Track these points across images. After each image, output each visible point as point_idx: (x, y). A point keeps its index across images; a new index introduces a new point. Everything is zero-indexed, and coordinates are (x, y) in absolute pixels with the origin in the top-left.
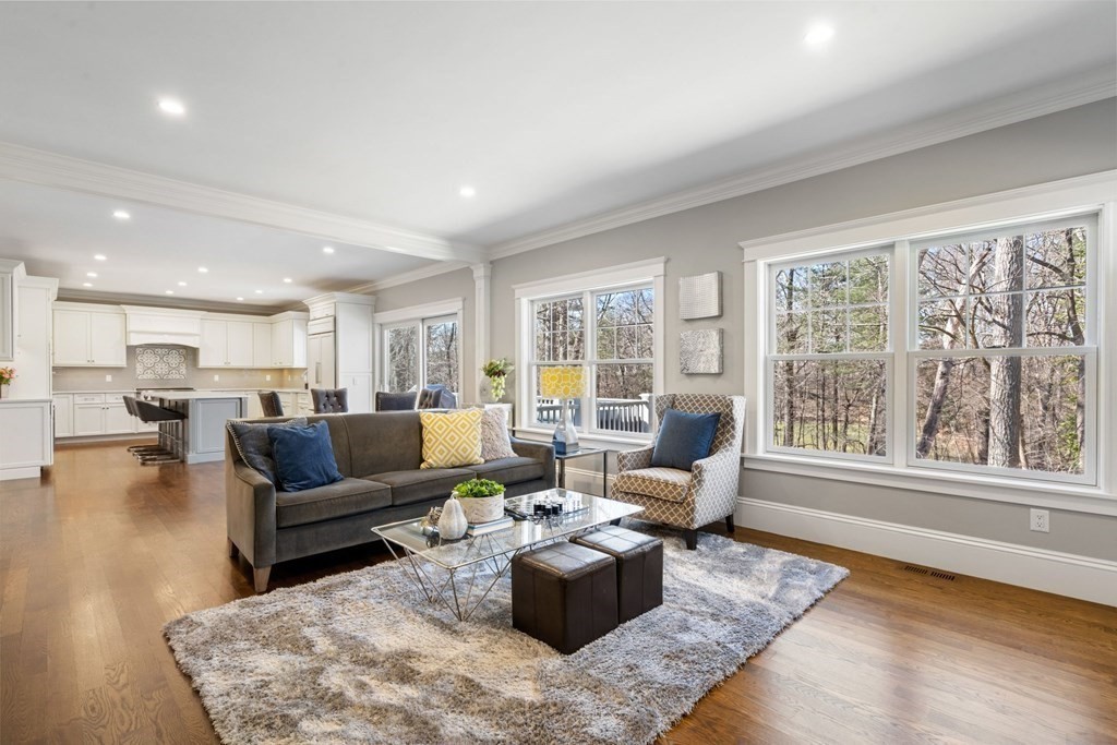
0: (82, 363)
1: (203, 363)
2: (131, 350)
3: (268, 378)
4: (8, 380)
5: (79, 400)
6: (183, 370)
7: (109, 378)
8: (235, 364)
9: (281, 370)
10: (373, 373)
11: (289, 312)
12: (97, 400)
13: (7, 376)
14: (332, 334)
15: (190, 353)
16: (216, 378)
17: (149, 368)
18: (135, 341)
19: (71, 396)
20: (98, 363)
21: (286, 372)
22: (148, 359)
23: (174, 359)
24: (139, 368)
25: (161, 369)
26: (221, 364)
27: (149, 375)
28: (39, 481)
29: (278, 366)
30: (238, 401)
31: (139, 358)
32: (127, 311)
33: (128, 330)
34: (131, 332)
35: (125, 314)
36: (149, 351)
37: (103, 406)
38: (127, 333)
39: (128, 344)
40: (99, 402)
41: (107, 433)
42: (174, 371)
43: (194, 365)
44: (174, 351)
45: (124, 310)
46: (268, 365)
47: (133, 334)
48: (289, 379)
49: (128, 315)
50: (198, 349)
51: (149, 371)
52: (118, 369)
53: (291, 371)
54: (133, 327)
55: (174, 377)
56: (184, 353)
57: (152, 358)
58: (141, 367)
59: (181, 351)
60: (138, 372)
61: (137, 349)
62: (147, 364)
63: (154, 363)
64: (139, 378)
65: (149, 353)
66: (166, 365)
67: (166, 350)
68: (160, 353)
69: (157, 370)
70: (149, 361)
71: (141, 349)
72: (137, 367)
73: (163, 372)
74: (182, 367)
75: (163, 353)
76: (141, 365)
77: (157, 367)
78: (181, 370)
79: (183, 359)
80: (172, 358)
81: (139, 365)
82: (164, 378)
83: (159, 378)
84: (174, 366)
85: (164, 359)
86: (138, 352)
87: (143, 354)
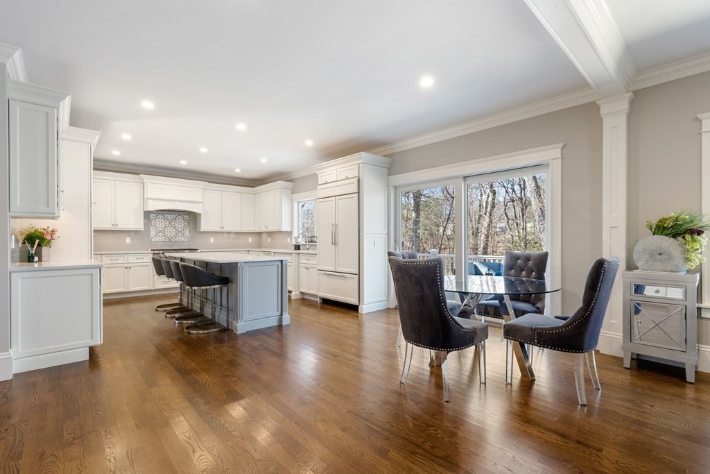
0: (108, 226)
1: (205, 226)
2: (147, 214)
3: (250, 240)
4: (49, 242)
5: (106, 260)
6: (187, 234)
7: (128, 240)
10: (388, 234)
11: (280, 182)
12: (121, 260)
13: (48, 237)
14: (356, 195)
15: (192, 218)
16: (212, 240)
17: (160, 232)
18: (153, 206)
19: (99, 257)
20: (121, 226)
21: (264, 236)
22: (159, 223)
23: (180, 224)
24: (153, 232)
25: (170, 232)
27: (160, 238)
28: (87, 364)
30: (279, 263)
31: (153, 223)
32: (145, 181)
33: (145, 197)
34: (147, 199)
35: (144, 183)
36: (160, 216)
37: (126, 265)
38: (144, 200)
39: (145, 210)
40: (123, 262)
41: (130, 290)
42: (180, 234)
43: (196, 229)
44: (180, 217)
45: (143, 180)
46: (252, 229)
47: (149, 200)
48: (269, 241)
49: (145, 184)
50: (200, 214)
51: (161, 234)
52: (137, 232)
53: (270, 234)
54: (149, 194)
55: (180, 239)
56: (187, 219)
57: (162, 223)
58: (154, 230)
59: (185, 216)
60: (152, 235)
61: (151, 215)
62: (159, 228)
63: (165, 227)
64: (152, 240)
65: (160, 218)
66: (174, 229)
67: (174, 216)
68: (168, 218)
69: (166, 233)
70: (160, 225)
71: (154, 216)
72: (151, 230)
73: (172, 235)
74: (185, 231)
75: (172, 218)
76: (154, 228)
77: (166, 230)
78: (185, 233)
79: (187, 224)
80: (178, 223)
81: (152, 228)
82: (172, 240)
83: (168, 240)
84: (180, 230)
85: (172, 223)
86: (151, 218)
87: (156, 219)
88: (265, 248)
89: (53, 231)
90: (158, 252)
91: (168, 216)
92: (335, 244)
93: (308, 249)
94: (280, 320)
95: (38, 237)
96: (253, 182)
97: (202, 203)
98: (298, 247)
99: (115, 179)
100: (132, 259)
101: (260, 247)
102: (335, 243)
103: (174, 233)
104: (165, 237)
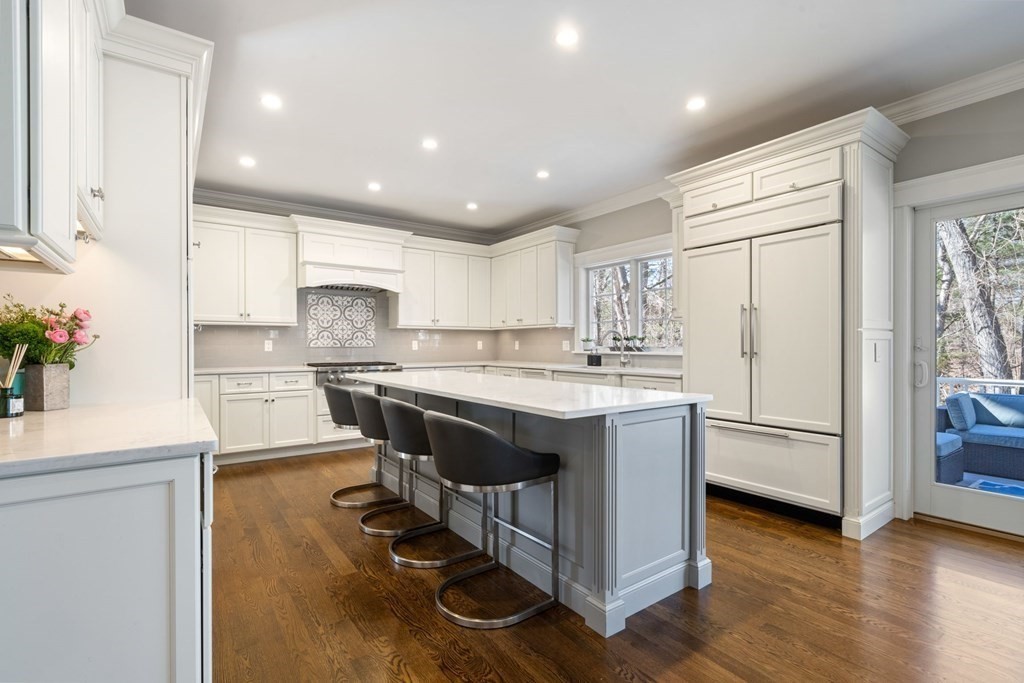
0: (230, 317)
1: (405, 317)
2: (303, 293)
3: (480, 345)
5: (229, 386)
6: (372, 333)
7: (268, 345)
8: (446, 323)
9: (496, 333)
10: (896, 330)
12: (258, 386)
14: (837, 226)
15: (381, 301)
16: (414, 345)
17: (325, 329)
18: (315, 278)
19: (215, 379)
20: (258, 318)
21: (506, 338)
22: (324, 312)
23: (360, 313)
24: (312, 329)
25: (342, 330)
26: (426, 323)
27: (325, 341)
29: (497, 325)
31: (312, 312)
32: (300, 228)
33: (300, 260)
34: (305, 263)
35: (297, 233)
36: (325, 299)
37: (266, 396)
38: (298, 265)
39: (299, 287)
40: (260, 389)
41: (272, 446)
42: (359, 334)
43: (387, 325)
44: (359, 301)
45: (296, 227)
46: (485, 325)
47: (307, 266)
48: (517, 347)
49: (300, 234)
50: (396, 295)
51: (325, 333)
52: (282, 329)
53: (520, 333)
54: (307, 254)
55: (359, 343)
56: (373, 304)
57: (329, 313)
58: (314, 326)
59: (369, 300)
60: (310, 336)
61: (309, 296)
62: (323, 322)
63: (333, 320)
64: (311, 345)
65: (325, 303)
66: (348, 324)
67: (349, 299)
68: (340, 303)
69: (336, 332)
70: (325, 316)
71: (314, 297)
72: (309, 327)
73: (345, 336)
74: (369, 327)
75: (345, 303)
76: (314, 323)
77: (336, 327)
78: (369, 333)
79: (371, 314)
80: (356, 313)
81: (310, 322)
82: (346, 345)
83: (339, 345)
84: (359, 326)
85: (347, 313)
86: (310, 301)
87: (317, 304)
88: (503, 359)
89: (75, 317)
90: (324, 369)
91: (341, 300)
92: (753, 354)
93: (624, 364)
94: (691, 571)
95: (25, 337)
96: (489, 235)
97: (402, 272)
98: (595, 360)
99: (243, 224)
100: (277, 384)
101: (496, 358)
102: (750, 353)
103: (349, 332)
104: (333, 339)
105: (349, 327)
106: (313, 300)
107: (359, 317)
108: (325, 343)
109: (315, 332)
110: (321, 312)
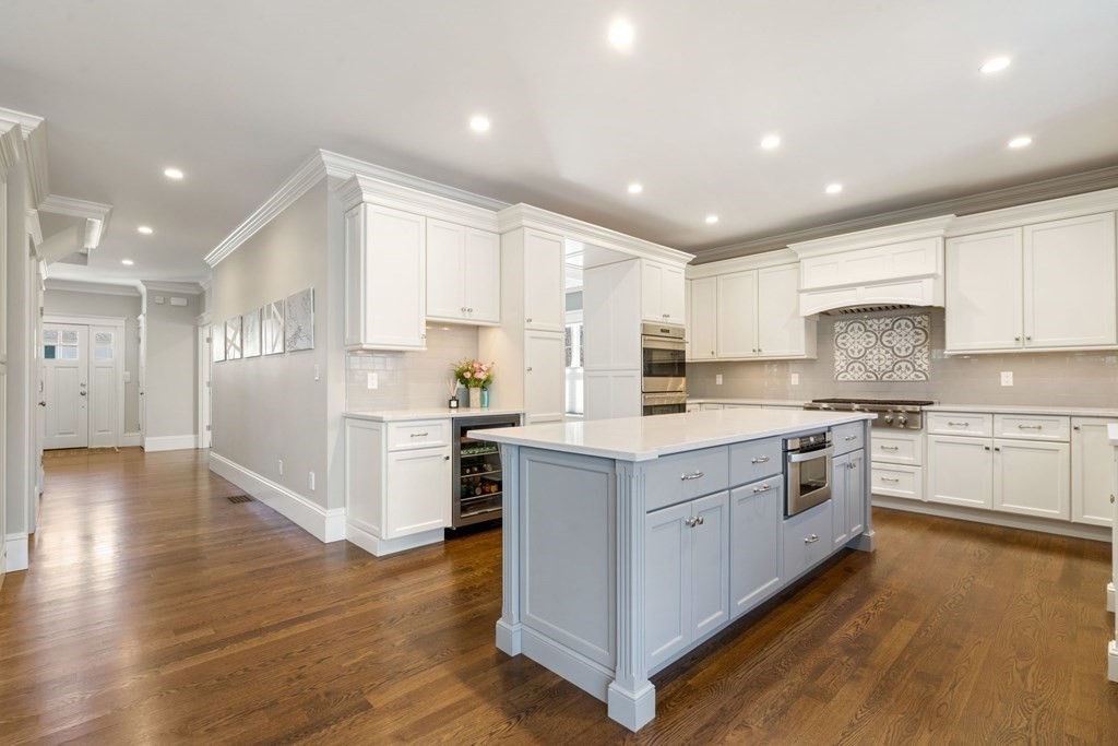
0: (744, 353)
1: (958, 339)
6: (923, 360)
7: (795, 379)
8: (1044, 341)
15: (932, 320)
16: (1007, 378)
17: (856, 360)
20: (769, 352)
22: (853, 341)
23: (904, 338)
24: (840, 360)
25: (879, 359)
26: (1005, 343)
27: (856, 374)
31: (840, 341)
36: (856, 325)
42: (903, 364)
44: (903, 322)
51: (856, 365)
55: (903, 376)
56: (925, 323)
57: (861, 340)
58: (843, 357)
59: (919, 319)
60: (838, 368)
61: (837, 324)
62: (853, 352)
63: (866, 349)
64: (839, 379)
65: (856, 330)
66: (887, 352)
67: (888, 321)
68: (875, 327)
69: (870, 363)
70: (856, 345)
71: (842, 324)
72: (837, 358)
73: (883, 368)
74: (919, 355)
75: (883, 326)
76: (842, 354)
77: (870, 356)
78: (919, 362)
79: (923, 337)
80: (898, 338)
81: (838, 353)
82: (884, 378)
83: (874, 378)
84: (903, 353)
85: (885, 339)
86: (838, 329)
87: (846, 332)
91: (875, 324)
103: (889, 363)
104: (866, 371)
105: (888, 356)
106: (841, 328)
107: (903, 342)
108: (856, 376)
109: (843, 364)
110: (851, 341)
